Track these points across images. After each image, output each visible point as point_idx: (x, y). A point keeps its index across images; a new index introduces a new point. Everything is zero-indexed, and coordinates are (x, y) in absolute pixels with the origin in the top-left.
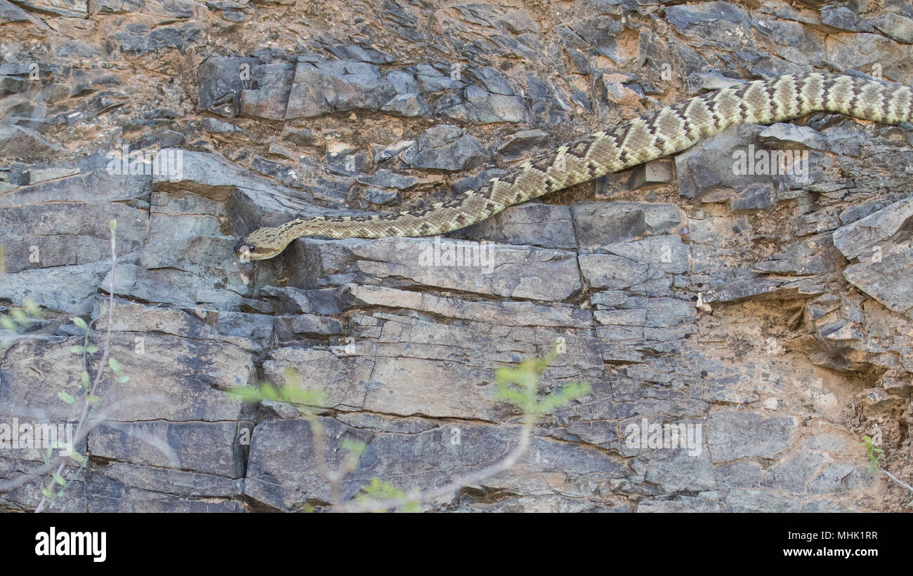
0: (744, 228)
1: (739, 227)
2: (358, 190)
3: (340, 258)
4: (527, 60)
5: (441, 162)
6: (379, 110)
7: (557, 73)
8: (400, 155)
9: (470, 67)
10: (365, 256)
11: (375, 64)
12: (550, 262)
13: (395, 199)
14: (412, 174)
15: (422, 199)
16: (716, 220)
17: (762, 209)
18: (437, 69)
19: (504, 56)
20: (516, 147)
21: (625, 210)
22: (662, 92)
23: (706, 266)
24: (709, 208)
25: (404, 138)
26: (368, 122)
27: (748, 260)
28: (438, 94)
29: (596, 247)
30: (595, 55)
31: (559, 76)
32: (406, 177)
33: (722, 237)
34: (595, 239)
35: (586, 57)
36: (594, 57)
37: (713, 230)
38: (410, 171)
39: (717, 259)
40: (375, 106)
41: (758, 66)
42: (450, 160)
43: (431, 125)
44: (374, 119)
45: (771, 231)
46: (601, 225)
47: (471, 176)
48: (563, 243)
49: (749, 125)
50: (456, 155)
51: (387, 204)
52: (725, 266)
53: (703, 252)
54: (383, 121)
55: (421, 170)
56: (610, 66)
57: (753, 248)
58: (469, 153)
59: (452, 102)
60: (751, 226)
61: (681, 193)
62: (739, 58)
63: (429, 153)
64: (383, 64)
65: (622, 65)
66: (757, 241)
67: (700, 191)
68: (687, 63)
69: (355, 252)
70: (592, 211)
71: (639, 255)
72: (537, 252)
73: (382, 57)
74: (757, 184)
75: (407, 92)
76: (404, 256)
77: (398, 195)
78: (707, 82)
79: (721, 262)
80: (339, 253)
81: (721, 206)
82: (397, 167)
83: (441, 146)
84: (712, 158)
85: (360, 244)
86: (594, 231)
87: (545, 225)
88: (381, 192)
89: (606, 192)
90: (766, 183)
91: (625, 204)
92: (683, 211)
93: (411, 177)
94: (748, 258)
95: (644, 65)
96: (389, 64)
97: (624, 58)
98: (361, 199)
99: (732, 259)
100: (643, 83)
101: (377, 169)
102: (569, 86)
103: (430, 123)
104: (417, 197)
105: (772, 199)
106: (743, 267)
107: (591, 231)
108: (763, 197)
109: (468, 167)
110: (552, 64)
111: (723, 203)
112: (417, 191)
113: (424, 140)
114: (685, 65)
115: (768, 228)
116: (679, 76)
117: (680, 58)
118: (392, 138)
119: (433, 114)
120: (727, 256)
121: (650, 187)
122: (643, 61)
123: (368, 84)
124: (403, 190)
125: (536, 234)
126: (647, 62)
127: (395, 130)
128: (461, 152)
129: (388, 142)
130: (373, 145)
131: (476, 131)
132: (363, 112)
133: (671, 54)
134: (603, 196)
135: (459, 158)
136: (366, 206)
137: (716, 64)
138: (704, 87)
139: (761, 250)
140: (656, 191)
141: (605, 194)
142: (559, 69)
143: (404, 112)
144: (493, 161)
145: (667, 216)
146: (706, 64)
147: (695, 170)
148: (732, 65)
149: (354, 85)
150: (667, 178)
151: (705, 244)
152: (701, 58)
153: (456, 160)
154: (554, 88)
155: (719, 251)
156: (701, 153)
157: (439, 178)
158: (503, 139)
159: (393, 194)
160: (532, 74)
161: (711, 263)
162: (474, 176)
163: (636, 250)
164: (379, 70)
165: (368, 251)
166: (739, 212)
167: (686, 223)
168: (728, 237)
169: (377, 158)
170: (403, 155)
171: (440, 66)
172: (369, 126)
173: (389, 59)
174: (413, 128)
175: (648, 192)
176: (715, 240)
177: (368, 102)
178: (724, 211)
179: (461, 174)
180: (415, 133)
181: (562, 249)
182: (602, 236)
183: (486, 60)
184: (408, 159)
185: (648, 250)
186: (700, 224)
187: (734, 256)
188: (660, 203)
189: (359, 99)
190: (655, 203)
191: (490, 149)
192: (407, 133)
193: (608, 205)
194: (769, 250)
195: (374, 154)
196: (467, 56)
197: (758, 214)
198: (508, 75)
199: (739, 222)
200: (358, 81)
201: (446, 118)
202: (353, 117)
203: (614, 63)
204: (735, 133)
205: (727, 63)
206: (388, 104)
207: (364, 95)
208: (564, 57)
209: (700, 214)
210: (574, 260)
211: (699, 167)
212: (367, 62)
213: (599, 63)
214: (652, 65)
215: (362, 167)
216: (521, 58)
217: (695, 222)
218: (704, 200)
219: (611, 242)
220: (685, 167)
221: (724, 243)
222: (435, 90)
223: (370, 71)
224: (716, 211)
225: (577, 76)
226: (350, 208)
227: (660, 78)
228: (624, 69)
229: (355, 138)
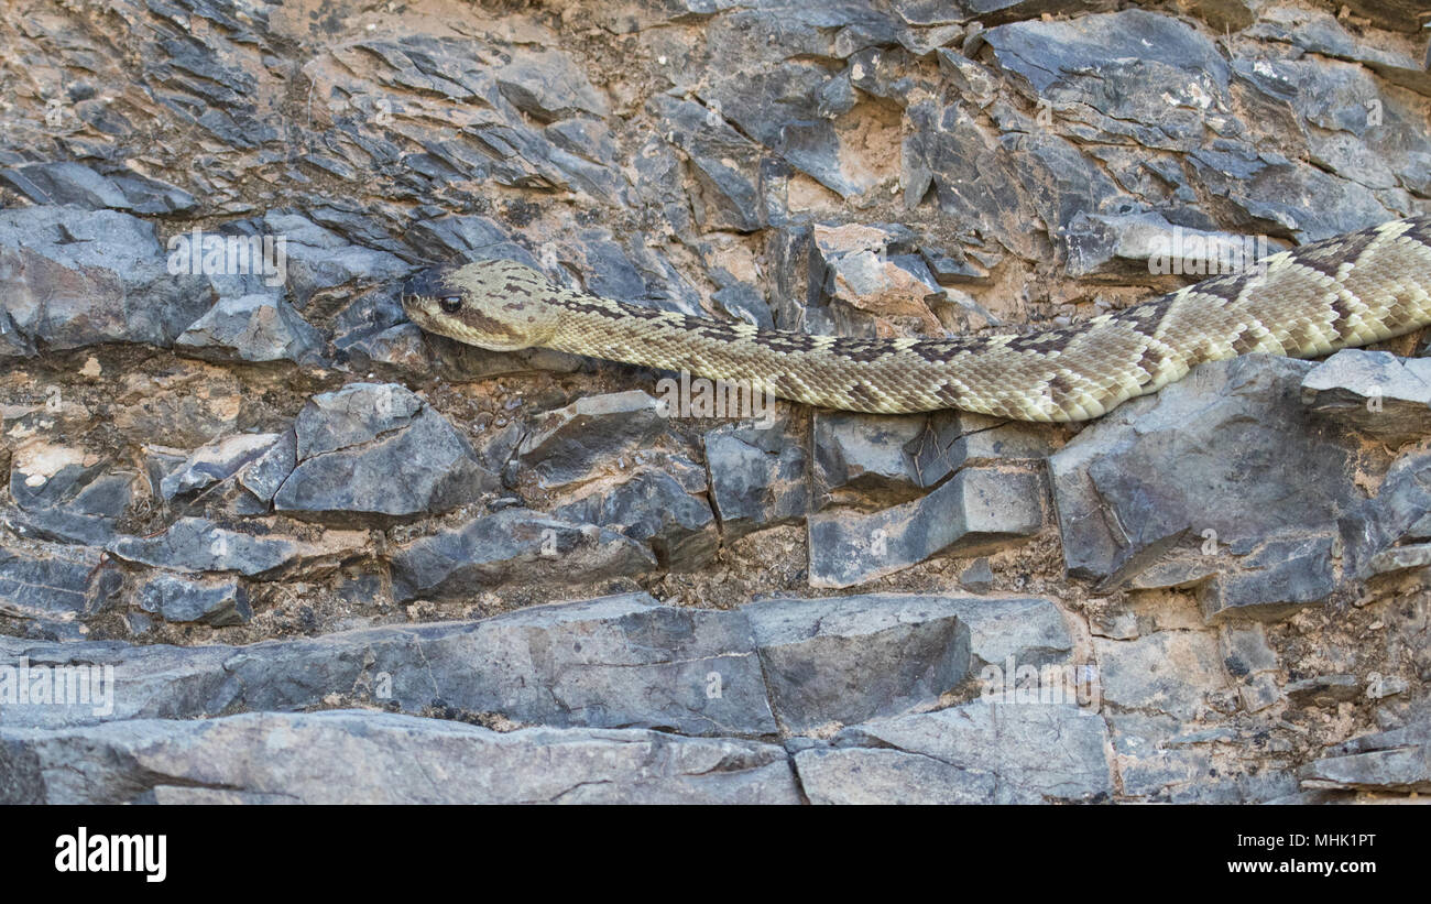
0: (1256, 661)
1: (1244, 658)
2: (117, 581)
3: (99, 782)
4: (582, 196)
5: (363, 492)
6: (170, 347)
7: (670, 231)
8: (240, 475)
9: (425, 216)
10: (177, 771)
11: (138, 215)
12: (712, 777)
13: (230, 605)
14: (278, 529)
15: (307, 603)
16: (1172, 640)
17: (1309, 605)
18: (326, 225)
19: (517, 185)
20: (573, 443)
21: (907, 618)
22: (985, 273)
23: (1160, 774)
24: (1148, 606)
25: (242, 426)
26: (135, 381)
27: (1277, 755)
28: (337, 294)
29: (832, 729)
30: (779, 174)
31: (674, 240)
32: (260, 540)
33: (1192, 688)
34: (823, 704)
35: (752, 181)
36: (776, 181)
37: (1167, 670)
38: (270, 522)
39: (1187, 753)
40: (157, 333)
41: (1262, 191)
42: (391, 486)
43: (320, 386)
44: (152, 373)
45: (1339, 667)
46: (841, 664)
47: (450, 531)
48: (736, 720)
49: (1264, 359)
50: (407, 469)
51: (212, 620)
52: (1213, 773)
53: (1143, 734)
54: (178, 377)
55: (303, 516)
56: (824, 204)
57: (1287, 717)
58: (446, 461)
59: (379, 316)
60: (1274, 655)
61: (1073, 564)
62: (1207, 168)
63: (328, 465)
64: (163, 216)
65: (861, 202)
66: (1302, 699)
67: (1127, 555)
68: (1062, 185)
69: (147, 762)
70: (809, 625)
71: (965, 747)
72: (674, 746)
73: (159, 196)
74: (1289, 532)
75: (246, 293)
76: (293, 768)
77: (239, 593)
78: (1128, 238)
79: (1201, 763)
80: (95, 767)
81: (1182, 599)
82: (233, 509)
83: (363, 445)
84: (1161, 456)
85: (158, 738)
86: (820, 683)
87: (680, 669)
88: (188, 586)
89: (840, 570)
90: (1313, 525)
91: (904, 601)
92: (1075, 617)
93: (274, 538)
94: (1277, 747)
95: (926, 199)
96: (181, 216)
97: (862, 181)
98: (126, 609)
99: (1231, 753)
100: (929, 251)
101: (169, 521)
102: (705, 268)
103: (316, 380)
104: (292, 597)
105: (1338, 574)
106: (1262, 773)
107: (812, 683)
108: (1309, 568)
109: (440, 506)
110: (657, 206)
111: (1188, 591)
112: (293, 579)
113: (310, 427)
114: (1056, 193)
115: (1328, 657)
116: (1037, 224)
117: (1038, 173)
118: (207, 429)
119: (326, 356)
120: (1216, 742)
121: (974, 549)
122: (921, 188)
123: (133, 268)
124: (254, 579)
125: (657, 695)
126: (933, 190)
127: (217, 405)
128: (419, 460)
129: (195, 440)
130: (151, 449)
131: (451, 400)
132: (118, 353)
133: (1010, 163)
134: (832, 581)
135: (414, 478)
136: (144, 628)
137: (1139, 189)
138: (1120, 252)
139: (1315, 725)
140: (993, 560)
141: (838, 572)
142: (674, 218)
143: (244, 347)
144: (509, 485)
145: (1034, 630)
146: (1111, 191)
147: (1115, 494)
148: (1184, 189)
149: (94, 272)
150: (1027, 522)
151: (1146, 710)
152: (1096, 173)
153: (408, 486)
154: (664, 273)
155: (1188, 730)
156: (1127, 444)
157: (356, 540)
158: (534, 423)
159: (226, 590)
160: (597, 236)
161: (1173, 767)
162: (458, 532)
163: (955, 734)
164: (154, 232)
165: (185, 756)
166: (1242, 614)
167: (1087, 652)
168: (1210, 687)
169: (168, 487)
170: (247, 475)
171: (334, 217)
172: (138, 395)
173: (181, 201)
174: (266, 398)
175: (969, 564)
176: (1175, 698)
177: (137, 321)
178: (1194, 612)
179: (421, 525)
180: (273, 412)
181: (743, 736)
182: (845, 696)
183: (467, 197)
184: (264, 486)
185: (988, 734)
186: (1127, 652)
187: (1236, 742)
188: (1005, 596)
189: (109, 312)
190: (991, 597)
191: (496, 451)
192: (252, 412)
193: (854, 604)
194: (1342, 722)
195: (156, 476)
196: (411, 184)
197: (1298, 620)
198: (532, 238)
199: (1241, 643)
200: (104, 261)
201: (367, 367)
202: (92, 367)
203: (835, 194)
204: (1221, 381)
205: (1168, 186)
206: (197, 325)
207: (123, 300)
208: (686, 184)
209: (1127, 624)
210: (781, 767)
211: (1124, 485)
212: (118, 210)
213: (792, 198)
214: (948, 198)
215: (119, 513)
216: (564, 188)
217: (1115, 648)
218: (1138, 583)
219: (872, 715)
220: (1084, 485)
221: (1199, 706)
222: (327, 282)
223: (131, 233)
224: (1171, 613)
225: (725, 238)
226: (96, 637)
227: (978, 235)
228: (868, 211)
229: (95, 431)
